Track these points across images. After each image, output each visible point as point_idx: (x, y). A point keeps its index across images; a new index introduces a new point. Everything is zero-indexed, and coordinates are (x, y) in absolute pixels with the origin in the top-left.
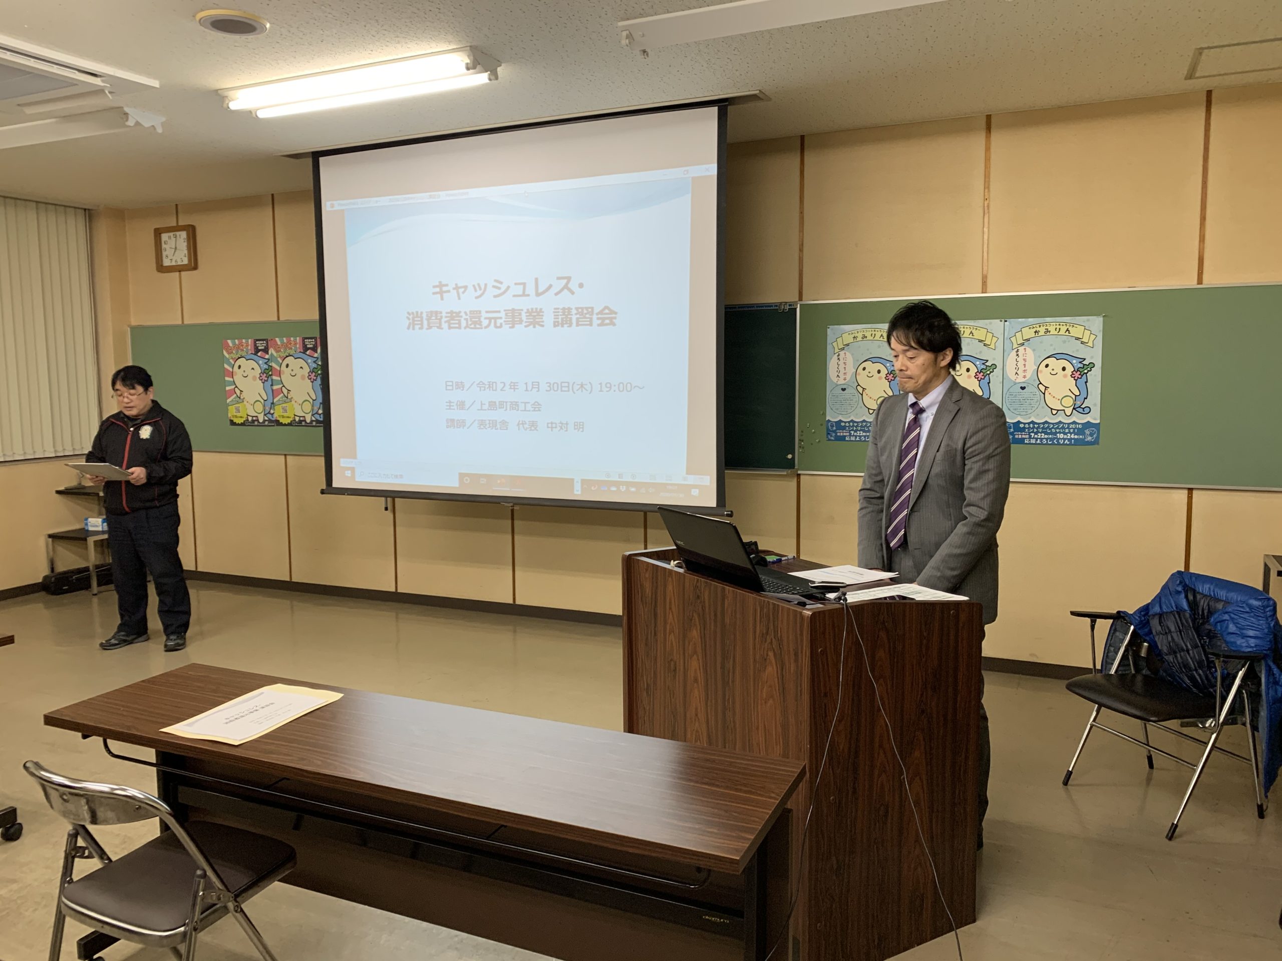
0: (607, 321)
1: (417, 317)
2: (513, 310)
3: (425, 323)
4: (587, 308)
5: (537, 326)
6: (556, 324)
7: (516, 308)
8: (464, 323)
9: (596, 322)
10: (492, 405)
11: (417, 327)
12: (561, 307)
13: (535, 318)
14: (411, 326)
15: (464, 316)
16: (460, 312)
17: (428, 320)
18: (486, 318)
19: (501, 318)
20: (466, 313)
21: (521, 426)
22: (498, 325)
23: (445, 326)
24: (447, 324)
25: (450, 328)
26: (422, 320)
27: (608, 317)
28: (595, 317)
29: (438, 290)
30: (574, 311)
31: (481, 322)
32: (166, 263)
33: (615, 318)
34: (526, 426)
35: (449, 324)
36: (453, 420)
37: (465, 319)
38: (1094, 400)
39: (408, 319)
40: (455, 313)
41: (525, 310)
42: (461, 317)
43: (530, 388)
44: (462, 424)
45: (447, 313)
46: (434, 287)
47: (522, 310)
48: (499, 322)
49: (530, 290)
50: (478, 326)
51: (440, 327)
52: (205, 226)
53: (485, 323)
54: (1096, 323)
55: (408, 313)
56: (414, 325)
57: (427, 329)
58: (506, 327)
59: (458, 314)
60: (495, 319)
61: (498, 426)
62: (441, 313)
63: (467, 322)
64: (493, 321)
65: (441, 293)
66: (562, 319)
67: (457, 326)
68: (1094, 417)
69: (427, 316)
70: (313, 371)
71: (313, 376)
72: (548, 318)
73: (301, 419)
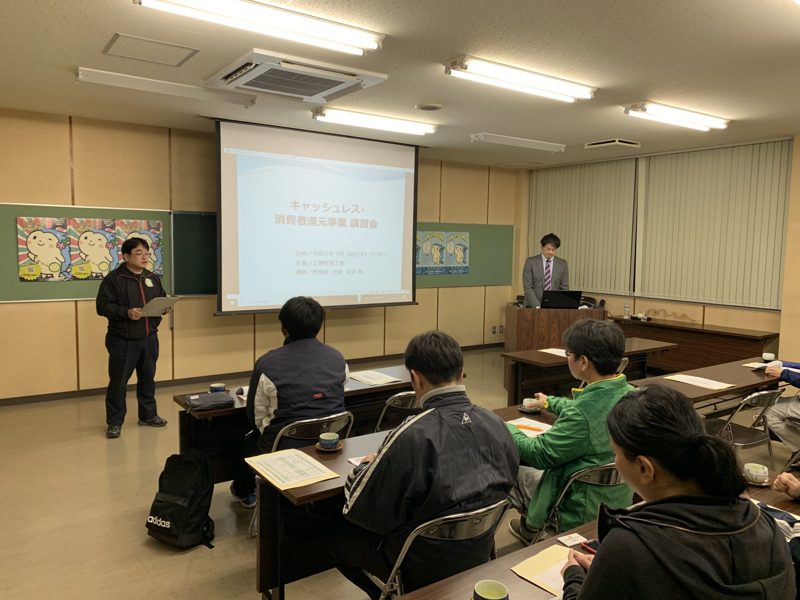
0: (373, 226)
1: (281, 217)
2: (332, 218)
3: (286, 221)
4: (365, 220)
8: (307, 223)
9: (369, 226)
10: (321, 263)
11: (281, 223)
12: (354, 218)
13: (342, 222)
14: (277, 222)
15: (308, 219)
17: (288, 219)
18: (319, 221)
19: (326, 221)
21: (334, 272)
22: (325, 224)
23: (297, 223)
24: (298, 222)
25: (299, 224)
26: (284, 220)
27: (374, 224)
28: (368, 224)
29: (293, 205)
30: (360, 221)
31: (316, 222)
34: (337, 272)
35: (299, 222)
37: (308, 221)
42: (306, 219)
43: (339, 254)
44: (304, 272)
45: (298, 217)
46: (292, 203)
47: (336, 218)
48: (325, 223)
49: (341, 209)
50: (314, 224)
53: (318, 223)
54: (468, 234)
55: (276, 215)
57: (287, 224)
58: (329, 226)
59: (304, 218)
60: (324, 222)
61: (323, 273)
64: (322, 222)
66: (354, 224)
69: (287, 217)
70: (111, 242)
71: (110, 245)
72: (348, 223)
73: (98, 275)
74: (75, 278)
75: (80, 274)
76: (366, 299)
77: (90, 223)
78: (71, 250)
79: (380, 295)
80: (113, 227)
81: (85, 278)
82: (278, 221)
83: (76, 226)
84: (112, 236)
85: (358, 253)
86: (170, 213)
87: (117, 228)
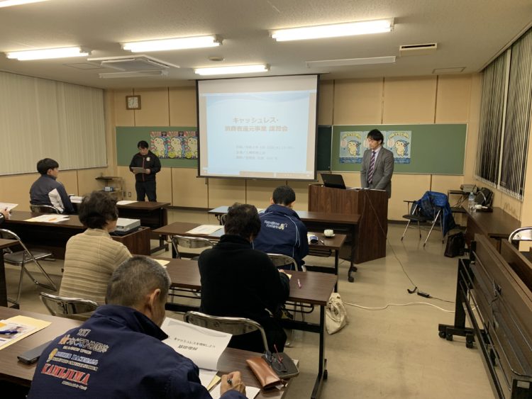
3: (231, 129)
4: (279, 126)
5: (264, 131)
7: (258, 126)
10: (250, 152)
11: (228, 130)
12: (272, 126)
13: (264, 128)
19: (254, 128)
20: (243, 127)
22: (253, 130)
24: (237, 130)
27: (285, 129)
28: (281, 129)
30: (275, 127)
31: (248, 129)
32: (130, 107)
33: (287, 129)
38: (409, 152)
39: (225, 128)
40: (240, 127)
41: (261, 127)
43: (262, 148)
44: (241, 157)
46: (234, 119)
49: (263, 121)
50: (247, 131)
52: (143, 96)
54: (410, 133)
55: (225, 126)
57: (231, 131)
58: (255, 131)
61: (252, 158)
63: (244, 129)
64: (251, 129)
65: (236, 121)
68: (409, 156)
69: (231, 127)
71: (182, 143)
72: (268, 129)
75: (171, 156)
77: (174, 133)
82: (226, 130)
83: (170, 135)
84: (182, 139)
85: (274, 147)
87: (184, 135)
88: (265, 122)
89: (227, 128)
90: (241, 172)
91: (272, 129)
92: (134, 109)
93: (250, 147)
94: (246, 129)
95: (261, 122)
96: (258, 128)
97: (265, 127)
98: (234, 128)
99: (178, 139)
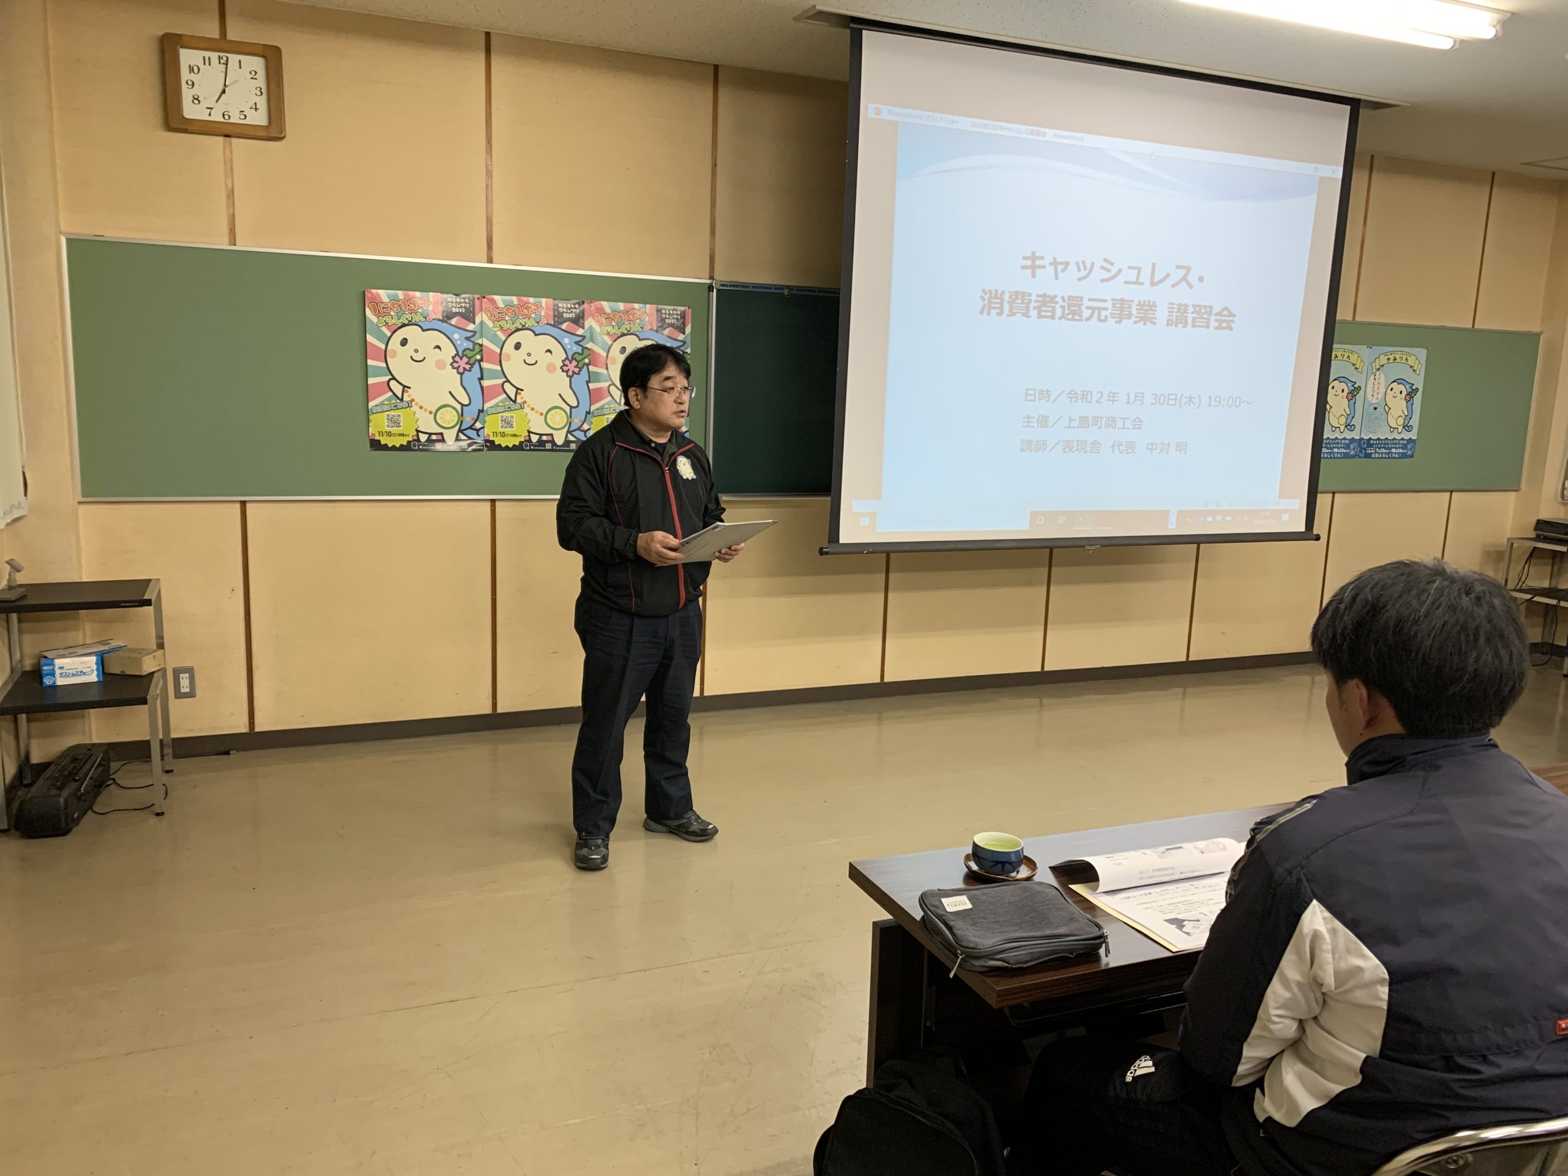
0: (1224, 325)
1: (996, 297)
2: (1122, 300)
3: (1006, 306)
4: (1205, 307)
5: (1148, 323)
6: (1169, 323)
7: (1126, 299)
8: (1059, 312)
9: (1213, 324)
10: (1084, 421)
11: (994, 312)
12: (1177, 303)
13: (1146, 314)
14: (986, 311)
15: (1061, 303)
16: (1056, 296)
17: (1011, 303)
18: (1088, 308)
19: (1106, 309)
20: (1063, 299)
21: (1116, 448)
22: (1103, 317)
23: (1034, 313)
24: (1036, 311)
25: (1040, 316)
26: (1002, 304)
27: (1226, 320)
28: (1213, 318)
29: (1029, 263)
30: (1191, 309)
31: (1081, 312)
33: (1233, 321)
34: (1122, 448)
35: (1040, 312)
36: (1029, 442)
37: (1061, 307)
38: (1415, 422)
39: (983, 299)
40: (1050, 297)
41: (1136, 302)
42: (1057, 303)
43: (1132, 400)
44: (1041, 446)
45: (1038, 296)
46: (1025, 258)
47: (1133, 301)
48: (1104, 313)
49: (1145, 278)
50: (1077, 317)
51: (1026, 315)
53: (1086, 313)
55: (984, 291)
56: (990, 308)
57: (1008, 316)
58: (1111, 321)
59: (1053, 298)
60: (1100, 309)
61: (1088, 449)
62: (1030, 295)
63: (1063, 312)
64: (1096, 312)
65: (1034, 268)
66: (1177, 317)
67: (1050, 314)
68: (1413, 435)
69: (1010, 297)
70: (573, 359)
71: (572, 366)
72: (1162, 315)
73: (544, 438)
74: (491, 445)
75: (503, 435)
76: (1189, 519)
77: (528, 308)
78: (485, 376)
79: (1224, 513)
80: (578, 321)
81: (514, 446)
82: (986, 309)
83: (498, 316)
84: (577, 343)
85: (1179, 396)
86: (710, 288)
87: (589, 322)
88: (1153, 284)
89: (992, 302)
90: (1034, 515)
91: (1179, 316)
92: (227, 131)
93: (1085, 396)
94: (1074, 309)
95: (1137, 282)
96: (1122, 310)
97: (1152, 306)
98: (1019, 303)
99: (549, 342)
